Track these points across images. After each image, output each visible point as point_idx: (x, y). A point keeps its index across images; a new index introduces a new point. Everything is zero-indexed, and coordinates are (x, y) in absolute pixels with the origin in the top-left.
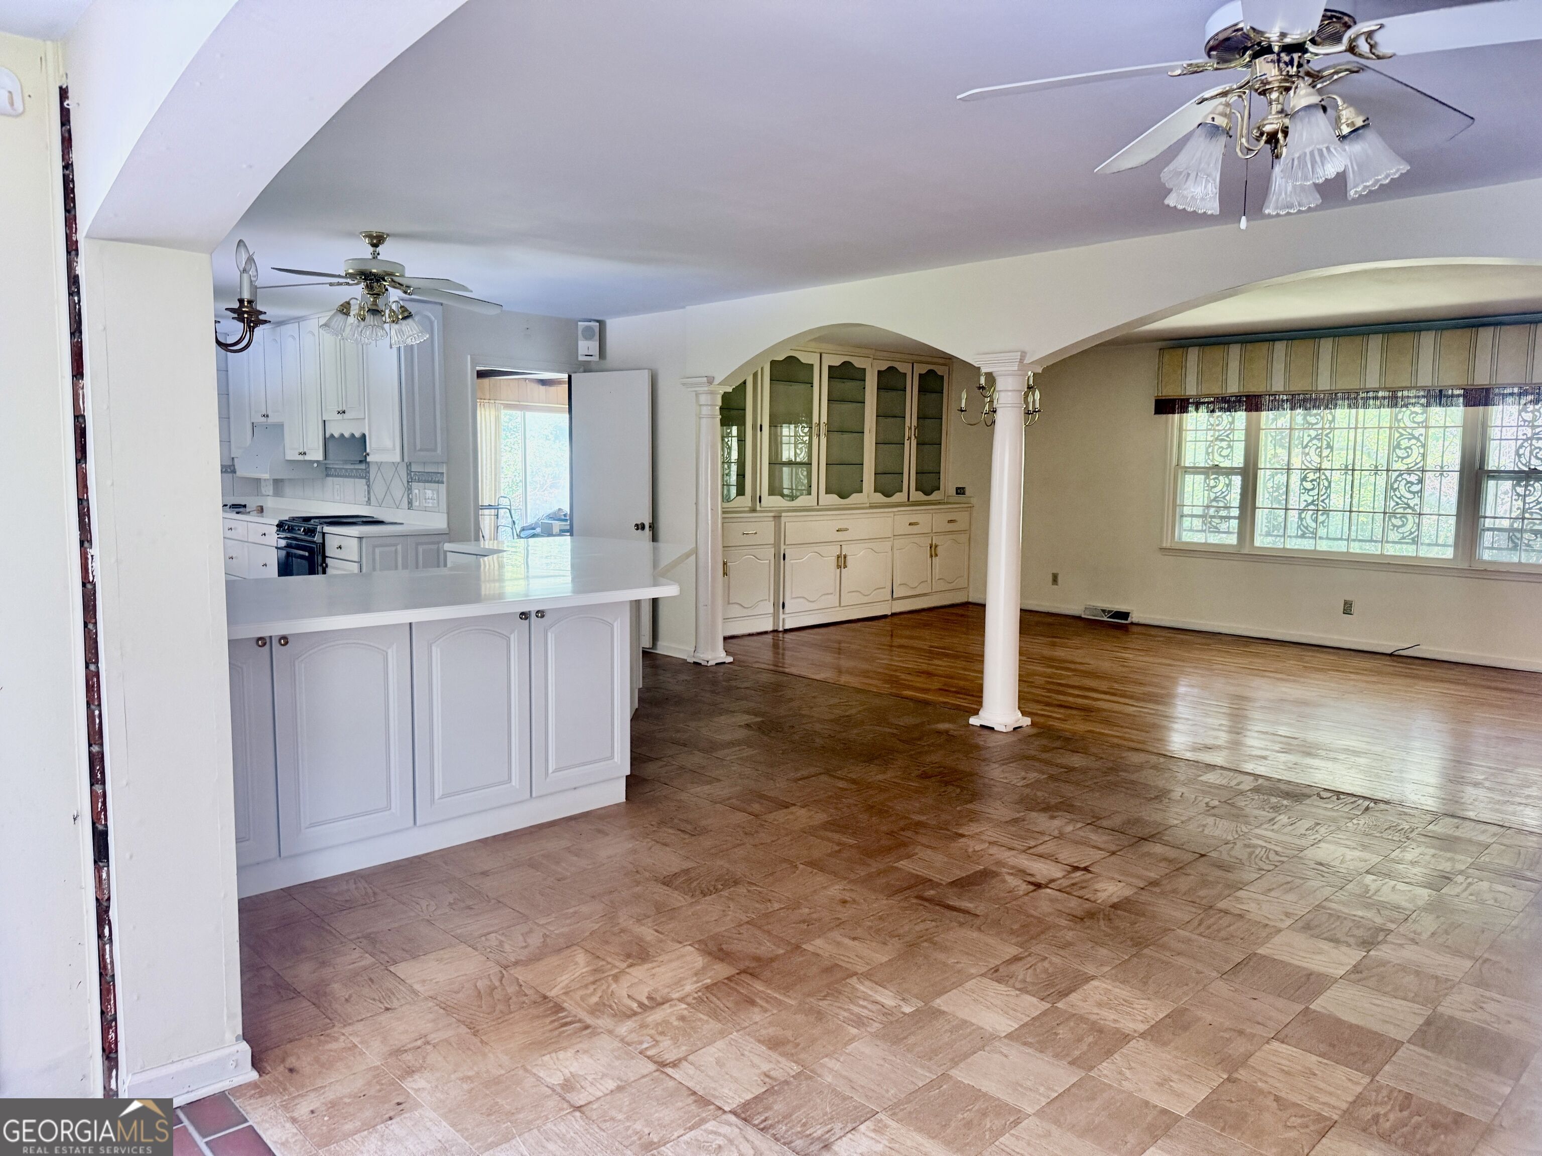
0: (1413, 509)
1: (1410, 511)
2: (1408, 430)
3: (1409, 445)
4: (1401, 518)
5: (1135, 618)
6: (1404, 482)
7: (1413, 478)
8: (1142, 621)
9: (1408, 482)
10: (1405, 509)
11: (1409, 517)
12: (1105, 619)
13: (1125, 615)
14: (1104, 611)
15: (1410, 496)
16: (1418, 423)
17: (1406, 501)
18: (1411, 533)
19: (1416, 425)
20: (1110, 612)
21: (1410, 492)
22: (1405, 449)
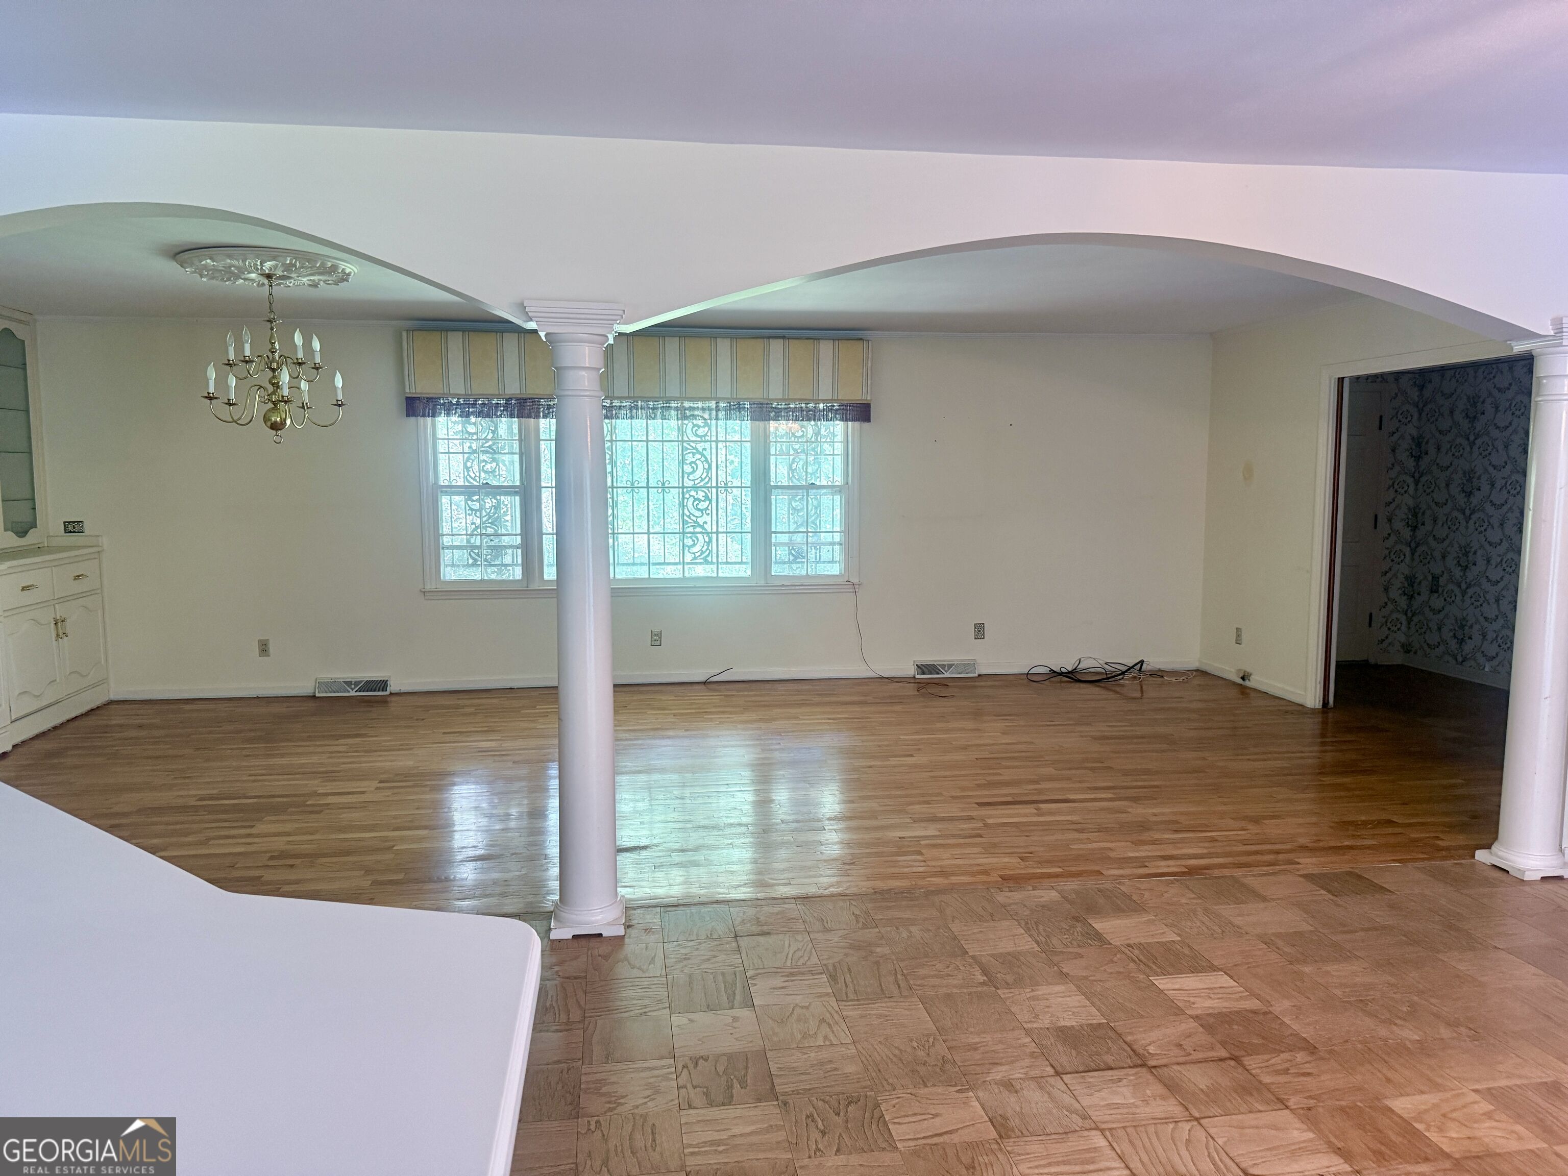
0: (702, 527)
1: (698, 530)
2: (692, 444)
3: (694, 460)
4: (691, 537)
5: (394, 686)
6: (691, 499)
7: (701, 495)
8: (405, 688)
9: (695, 499)
10: (694, 527)
11: (699, 536)
12: (353, 693)
13: (382, 685)
14: (349, 683)
15: (698, 514)
16: (701, 437)
17: (695, 519)
18: (702, 553)
19: (699, 439)
20: (357, 683)
21: (699, 510)
22: (690, 464)
